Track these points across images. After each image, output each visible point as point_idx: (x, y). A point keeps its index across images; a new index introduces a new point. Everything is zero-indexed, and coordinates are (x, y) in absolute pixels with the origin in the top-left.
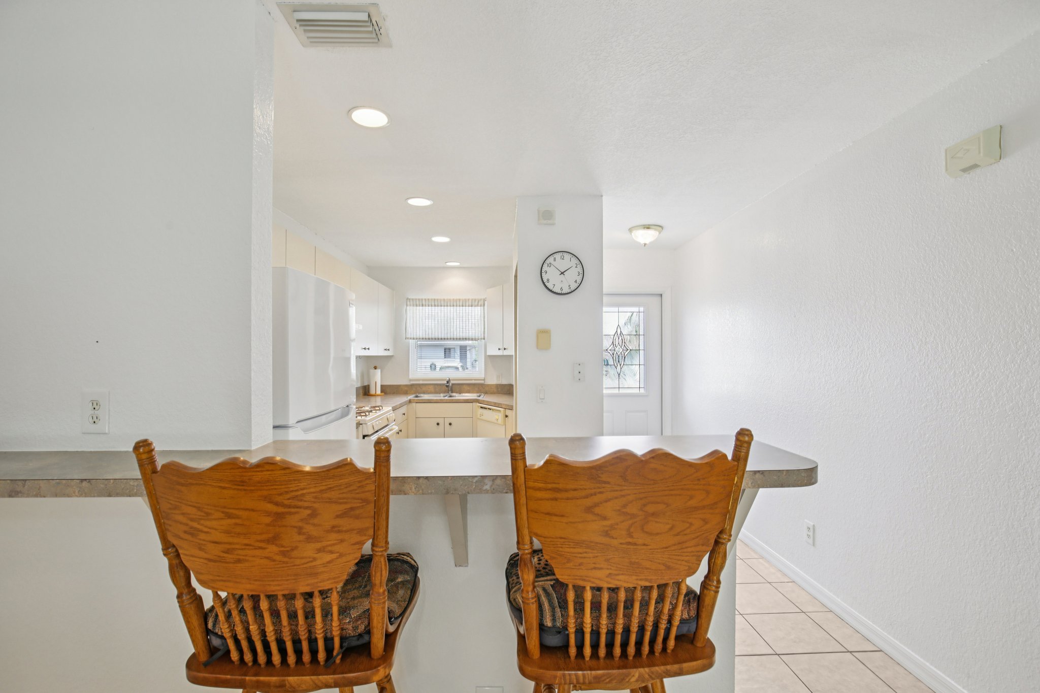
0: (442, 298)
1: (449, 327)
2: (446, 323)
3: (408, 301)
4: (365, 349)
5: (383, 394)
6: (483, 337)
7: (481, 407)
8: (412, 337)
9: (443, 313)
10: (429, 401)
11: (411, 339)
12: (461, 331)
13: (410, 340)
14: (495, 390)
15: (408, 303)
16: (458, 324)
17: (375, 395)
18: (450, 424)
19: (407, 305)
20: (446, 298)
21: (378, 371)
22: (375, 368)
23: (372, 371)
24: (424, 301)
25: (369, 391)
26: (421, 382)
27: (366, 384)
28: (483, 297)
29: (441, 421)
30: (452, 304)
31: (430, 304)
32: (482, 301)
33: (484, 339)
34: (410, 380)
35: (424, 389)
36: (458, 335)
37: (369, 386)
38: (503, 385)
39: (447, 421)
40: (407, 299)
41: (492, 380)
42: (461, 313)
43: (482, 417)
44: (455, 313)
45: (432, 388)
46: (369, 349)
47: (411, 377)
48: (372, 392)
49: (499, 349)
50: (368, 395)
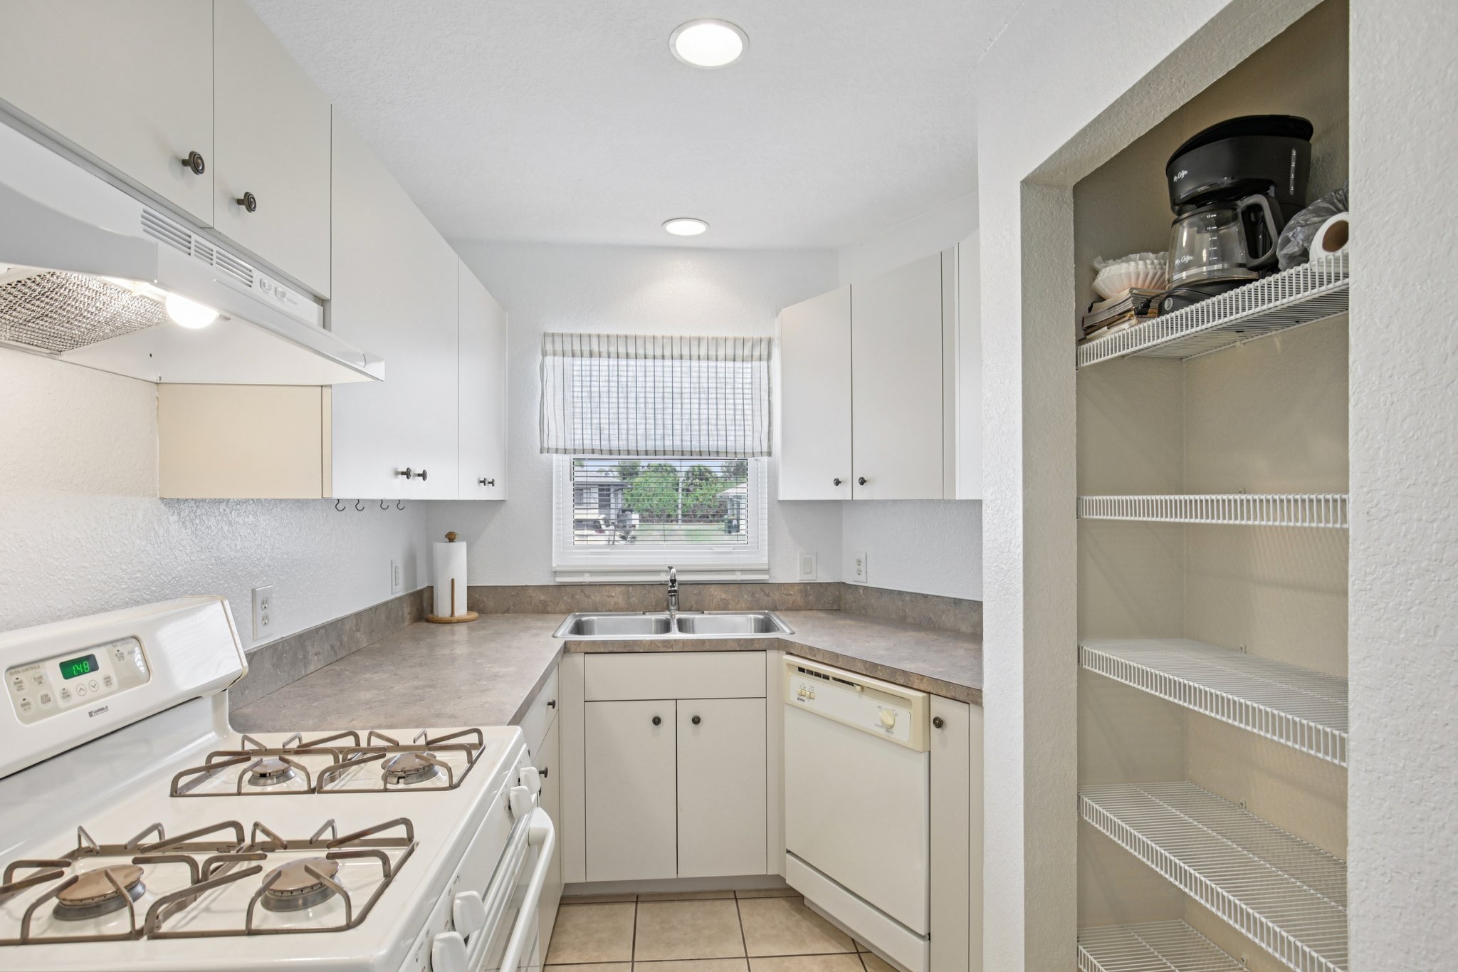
0: (650, 333)
1: (668, 417)
2: (659, 406)
3: (549, 340)
4: (407, 474)
5: (474, 615)
6: (765, 449)
7: (801, 670)
8: (561, 446)
9: (650, 379)
10: (629, 649)
11: (557, 451)
12: (704, 432)
13: (555, 456)
14: (799, 599)
15: (549, 347)
16: (695, 411)
17: (450, 622)
18: (696, 720)
19: (544, 354)
20: (659, 334)
21: (460, 548)
22: (451, 538)
23: (441, 546)
24: (595, 341)
25: (432, 612)
26: (587, 579)
27: (422, 585)
28: (765, 335)
29: (666, 711)
30: (676, 353)
31: (613, 349)
32: (764, 345)
33: (769, 454)
34: (556, 573)
35: (596, 597)
36: (695, 443)
37: (431, 589)
38: (821, 584)
39: (687, 711)
40: (545, 335)
41: (790, 572)
42: (704, 380)
43: (807, 704)
44: (686, 380)
45: (618, 597)
46: (423, 475)
47: (556, 563)
48: (443, 610)
49: (837, 482)
50: (428, 621)
